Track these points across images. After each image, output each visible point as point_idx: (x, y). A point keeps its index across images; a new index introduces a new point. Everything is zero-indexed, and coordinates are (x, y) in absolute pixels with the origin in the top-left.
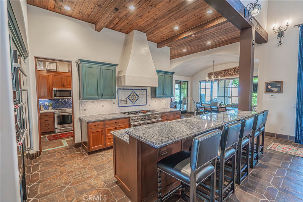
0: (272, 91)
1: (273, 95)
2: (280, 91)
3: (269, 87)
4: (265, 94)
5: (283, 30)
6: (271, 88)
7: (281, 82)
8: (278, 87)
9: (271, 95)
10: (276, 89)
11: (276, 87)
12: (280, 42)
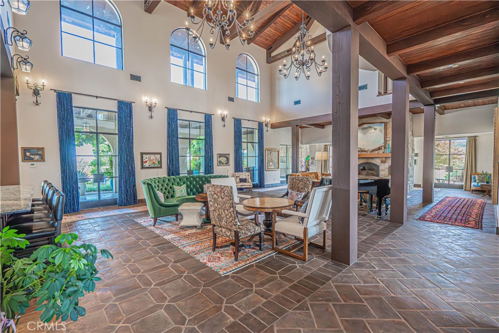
0: (31, 160)
1: (33, 164)
2: (42, 159)
3: (28, 154)
4: (23, 163)
5: (39, 89)
6: (30, 155)
7: (42, 149)
8: (40, 155)
9: (31, 164)
10: (37, 157)
11: (37, 154)
12: (37, 101)
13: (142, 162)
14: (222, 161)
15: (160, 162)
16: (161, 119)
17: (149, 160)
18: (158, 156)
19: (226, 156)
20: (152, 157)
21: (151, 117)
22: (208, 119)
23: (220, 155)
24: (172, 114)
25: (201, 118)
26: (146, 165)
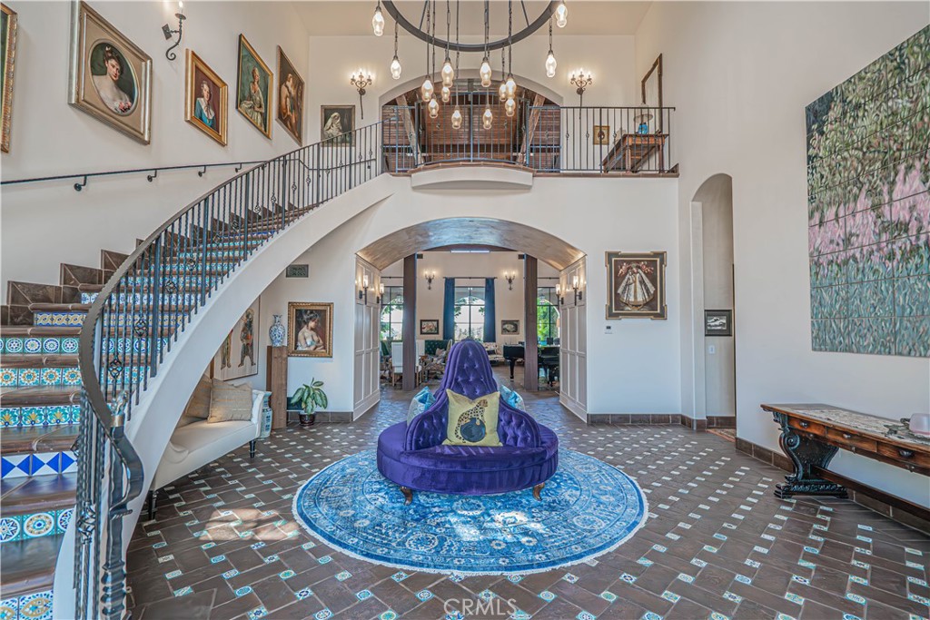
13: (421, 328)
14: (508, 328)
15: (437, 328)
16: (439, 288)
17: (427, 326)
18: (435, 323)
19: (515, 324)
20: (430, 324)
21: (430, 288)
22: (490, 283)
23: (504, 322)
24: (450, 283)
25: (482, 283)
26: (424, 331)
